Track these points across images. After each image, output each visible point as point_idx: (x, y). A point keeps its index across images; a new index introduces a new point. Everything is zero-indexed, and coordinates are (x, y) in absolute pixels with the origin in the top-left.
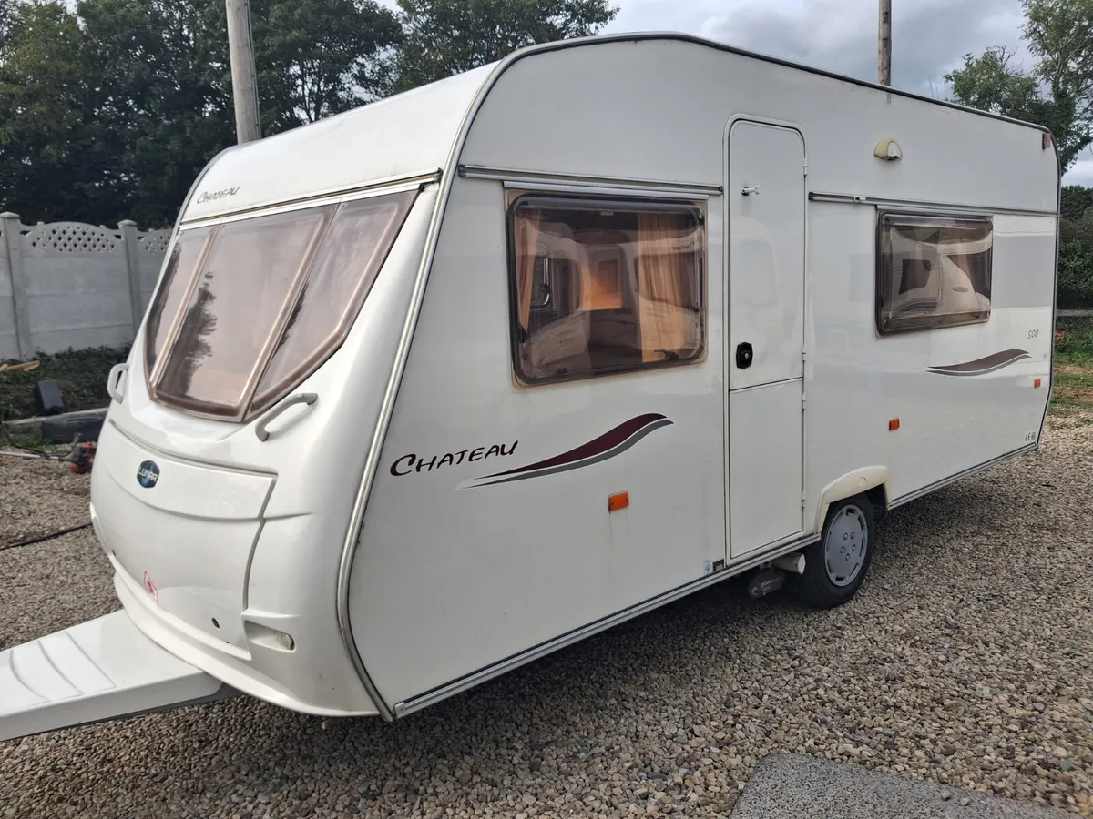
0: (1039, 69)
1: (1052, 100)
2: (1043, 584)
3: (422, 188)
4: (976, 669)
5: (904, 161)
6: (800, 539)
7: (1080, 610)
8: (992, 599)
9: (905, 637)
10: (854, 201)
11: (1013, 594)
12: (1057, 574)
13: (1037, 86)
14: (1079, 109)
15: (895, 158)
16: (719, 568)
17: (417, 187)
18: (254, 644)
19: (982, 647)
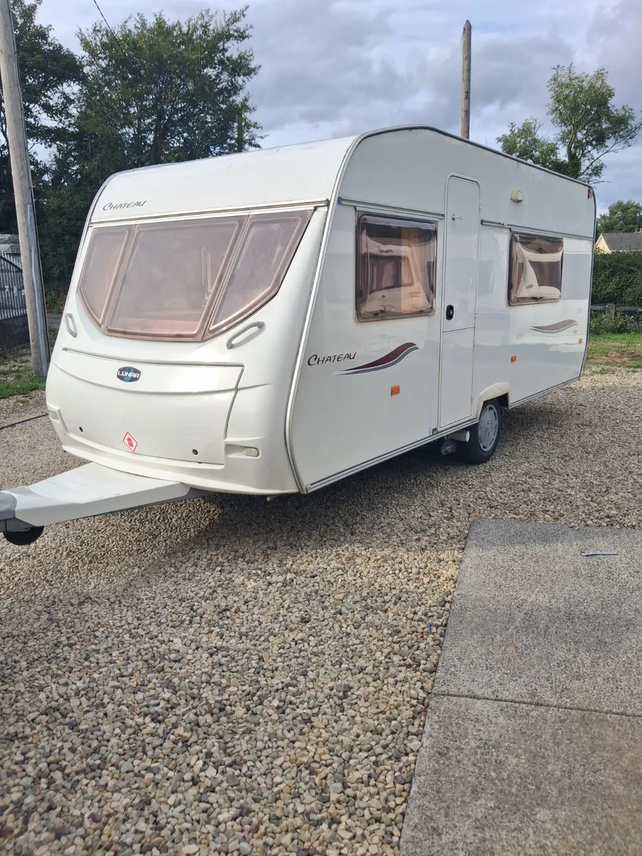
0: (559, 137)
1: (567, 159)
2: (590, 450)
3: (316, 208)
4: (566, 485)
5: (523, 202)
6: (469, 420)
7: (611, 460)
8: (566, 458)
9: (526, 474)
10: (501, 226)
11: (575, 455)
12: (596, 445)
13: (557, 149)
14: (583, 168)
15: (519, 201)
16: (435, 432)
17: (313, 208)
18: (230, 458)
19: (566, 476)
